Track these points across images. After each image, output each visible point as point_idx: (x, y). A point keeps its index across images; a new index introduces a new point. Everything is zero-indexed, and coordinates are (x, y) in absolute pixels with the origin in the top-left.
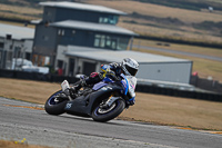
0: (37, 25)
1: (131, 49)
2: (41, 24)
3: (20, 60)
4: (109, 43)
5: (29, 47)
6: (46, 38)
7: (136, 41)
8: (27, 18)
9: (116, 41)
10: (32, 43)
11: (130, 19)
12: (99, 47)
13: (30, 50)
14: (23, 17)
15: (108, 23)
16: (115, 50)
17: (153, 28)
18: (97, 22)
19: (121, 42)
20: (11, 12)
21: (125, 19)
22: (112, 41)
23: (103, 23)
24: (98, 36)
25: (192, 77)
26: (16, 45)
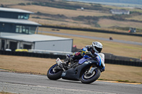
1: (37, 33)
4: (24, 30)
9: (28, 29)
11: (36, 16)
12: (19, 33)
15: (23, 19)
16: (28, 34)
17: (49, 21)
18: (17, 18)
21: (33, 16)
22: (26, 29)
23: (20, 19)
25: (73, 48)
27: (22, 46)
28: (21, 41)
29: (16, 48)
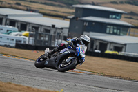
0: (71, 19)
1: (129, 35)
2: (73, 18)
3: (60, 41)
4: (115, 31)
5: (66, 33)
6: (77, 27)
7: (132, 29)
8: (65, 15)
9: (120, 30)
10: (67, 30)
11: (129, 16)
12: (109, 33)
13: (66, 35)
14: (62, 14)
15: (115, 18)
16: (119, 35)
18: (108, 17)
19: (123, 30)
20: (55, 11)
21: (126, 16)
22: (117, 29)
23: (112, 18)
24: (108, 26)
26: (58, 31)
27: (112, 48)
28: (112, 43)
29: (106, 50)
